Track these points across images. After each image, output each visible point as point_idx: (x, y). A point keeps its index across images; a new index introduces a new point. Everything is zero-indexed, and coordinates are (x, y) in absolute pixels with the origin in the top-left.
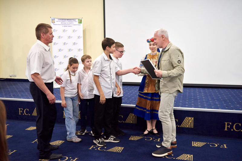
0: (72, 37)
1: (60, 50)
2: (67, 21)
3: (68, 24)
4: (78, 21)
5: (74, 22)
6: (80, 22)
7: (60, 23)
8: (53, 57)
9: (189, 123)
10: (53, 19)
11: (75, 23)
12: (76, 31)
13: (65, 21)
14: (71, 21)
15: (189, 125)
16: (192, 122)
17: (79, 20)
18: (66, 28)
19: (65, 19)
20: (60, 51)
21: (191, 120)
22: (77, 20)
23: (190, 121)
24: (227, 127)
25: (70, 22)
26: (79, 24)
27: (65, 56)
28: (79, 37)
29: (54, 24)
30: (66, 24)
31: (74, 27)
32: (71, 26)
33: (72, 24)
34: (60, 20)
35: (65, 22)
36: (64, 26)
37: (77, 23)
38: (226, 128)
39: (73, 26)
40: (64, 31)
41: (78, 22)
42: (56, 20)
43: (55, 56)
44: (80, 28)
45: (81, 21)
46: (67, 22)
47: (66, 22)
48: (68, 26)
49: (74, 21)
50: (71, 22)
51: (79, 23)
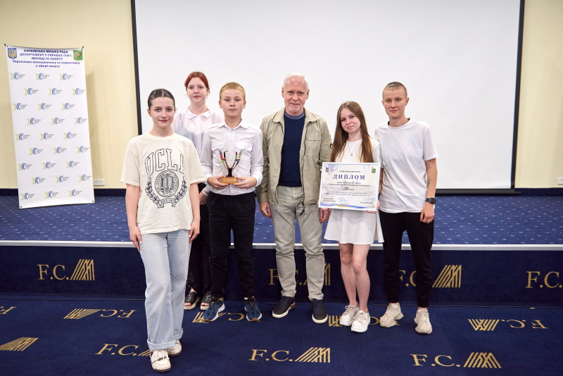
0: (59, 91)
1: (31, 121)
2: (46, 53)
3: (50, 61)
4: (72, 55)
5: (63, 57)
6: (79, 56)
7: (29, 58)
8: (16, 137)
10: (10, 49)
11: (65, 59)
12: (70, 77)
13: (41, 53)
14: (55, 54)
17: (74, 51)
18: (43, 70)
19: (42, 50)
20: (31, 123)
22: (71, 52)
25: (54, 57)
26: (77, 61)
27: (45, 134)
28: (77, 91)
29: (15, 59)
30: (45, 61)
31: (65, 69)
32: (57, 64)
33: (59, 61)
34: (30, 52)
35: (41, 57)
36: (40, 64)
37: (71, 59)
39: (60, 65)
40: (40, 76)
41: (73, 58)
42: (19, 51)
43: (21, 135)
44: (79, 72)
45: (81, 54)
46: (47, 57)
47: (44, 57)
48: (49, 64)
49: (63, 54)
50: (57, 57)
51: (75, 59)
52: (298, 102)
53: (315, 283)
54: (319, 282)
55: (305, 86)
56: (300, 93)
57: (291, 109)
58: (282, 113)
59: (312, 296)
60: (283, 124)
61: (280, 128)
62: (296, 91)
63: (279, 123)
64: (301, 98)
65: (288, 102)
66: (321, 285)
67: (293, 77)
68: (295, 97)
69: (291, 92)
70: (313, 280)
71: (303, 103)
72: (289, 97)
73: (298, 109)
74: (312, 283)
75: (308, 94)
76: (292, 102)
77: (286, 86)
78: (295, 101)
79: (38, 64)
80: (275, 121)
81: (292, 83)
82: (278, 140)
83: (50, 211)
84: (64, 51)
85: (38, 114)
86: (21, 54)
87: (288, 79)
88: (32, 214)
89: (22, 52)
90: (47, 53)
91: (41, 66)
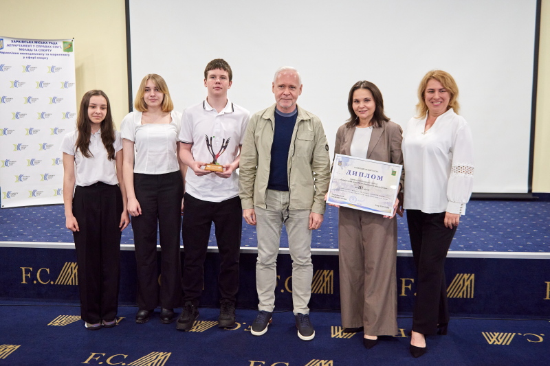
0: (47, 84)
1: (17, 115)
2: (34, 44)
3: (38, 52)
4: (62, 46)
5: (52, 49)
6: (69, 48)
7: (16, 49)
9: (325, 284)
11: (54, 51)
12: (58, 69)
13: (29, 44)
14: (44, 45)
15: (324, 288)
16: (330, 281)
17: (64, 42)
18: (31, 62)
19: (30, 41)
20: (17, 117)
21: (329, 277)
22: (60, 44)
23: (326, 280)
24: (406, 288)
25: (42, 48)
26: (66, 53)
27: (31, 129)
28: (65, 84)
29: (2, 50)
30: (33, 52)
31: (53, 61)
32: (45, 56)
33: (47, 52)
34: (18, 43)
35: (29, 48)
36: (28, 56)
37: (61, 51)
38: (403, 291)
39: (49, 56)
40: (27, 68)
41: (62, 49)
42: (6, 42)
44: (68, 64)
45: (71, 45)
46: (35, 48)
47: (32, 48)
48: (37, 56)
49: (52, 45)
50: (45, 49)
51: (65, 50)
52: (290, 97)
53: (302, 297)
54: (306, 295)
55: (297, 80)
56: (292, 87)
57: (282, 104)
58: (273, 109)
59: (297, 311)
60: (273, 120)
61: (269, 125)
62: (288, 86)
63: (269, 119)
64: (294, 93)
65: (279, 97)
66: (308, 299)
67: (284, 70)
68: (287, 91)
69: (282, 86)
70: (300, 293)
71: (295, 98)
72: (280, 92)
73: (290, 104)
74: (297, 295)
75: (301, 89)
76: (283, 97)
77: (277, 80)
78: (287, 95)
79: (25, 56)
80: (264, 117)
81: (283, 76)
82: (267, 138)
83: (34, 210)
84: (53, 42)
85: (24, 108)
86: (8, 45)
87: (279, 73)
88: (15, 215)
89: (10, 42)
90: (36, 44)
91: (29, 58)
